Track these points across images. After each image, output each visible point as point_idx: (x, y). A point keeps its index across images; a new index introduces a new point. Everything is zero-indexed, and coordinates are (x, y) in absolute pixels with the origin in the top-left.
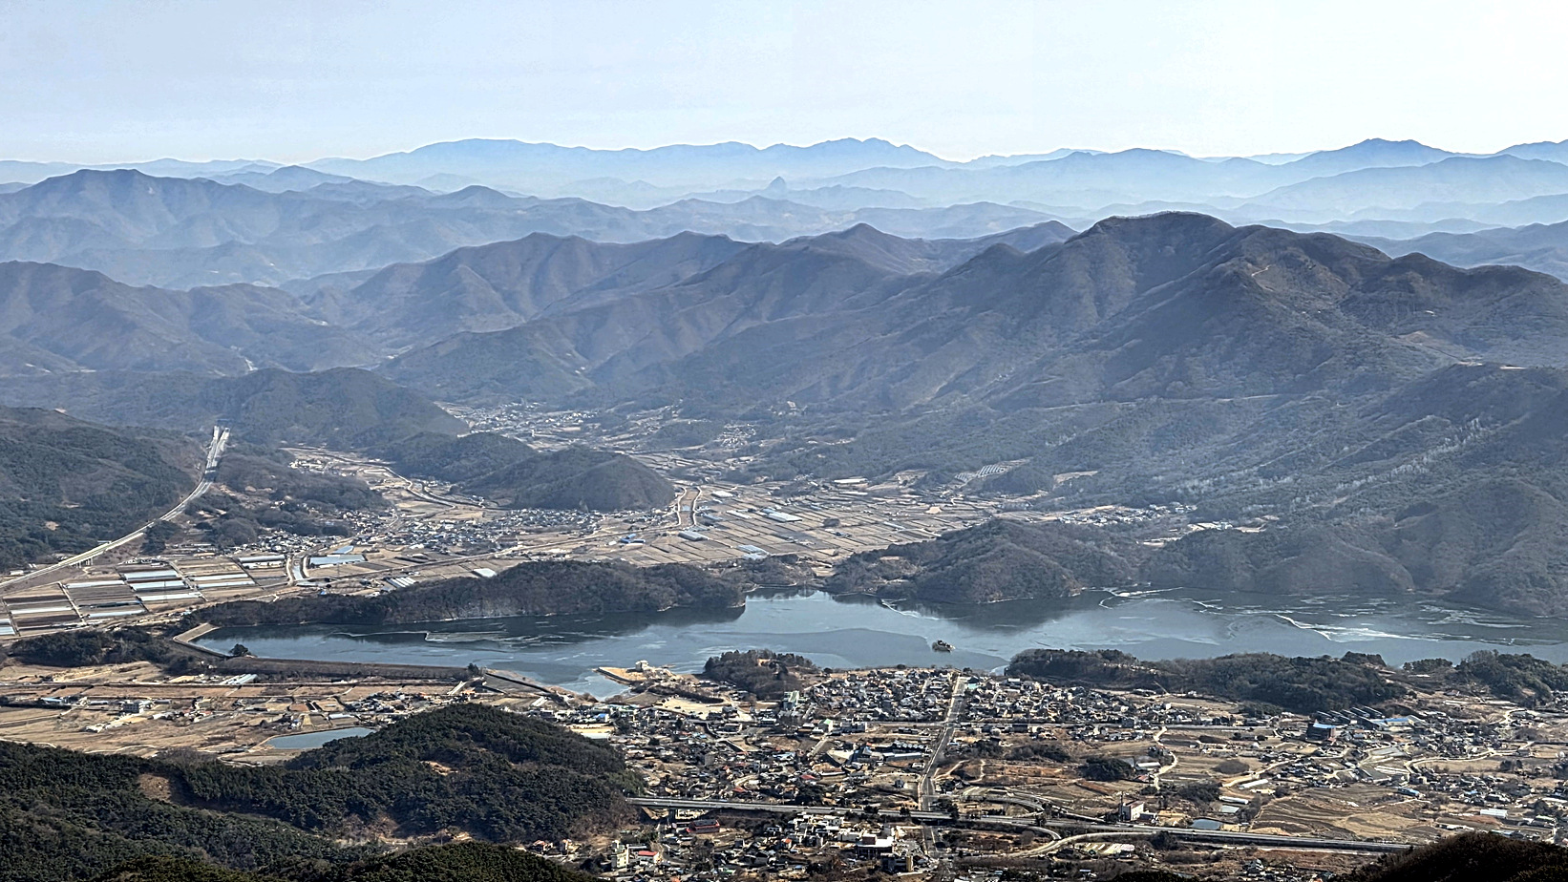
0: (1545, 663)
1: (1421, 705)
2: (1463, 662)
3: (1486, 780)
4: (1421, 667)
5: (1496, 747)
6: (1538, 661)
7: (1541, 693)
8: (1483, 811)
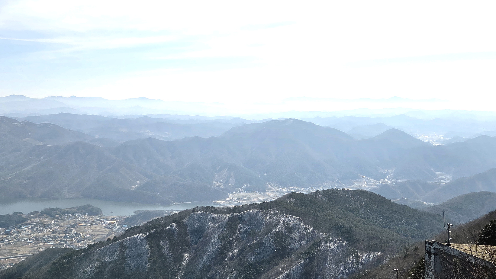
0: (61, 209)
1: (32, 222)
2: (42, 211)
3: (48, 237)
4: (32, 213)
5: (50, 229)
6: (59, 209)
7: (60, 216)
8: (48, 244)
